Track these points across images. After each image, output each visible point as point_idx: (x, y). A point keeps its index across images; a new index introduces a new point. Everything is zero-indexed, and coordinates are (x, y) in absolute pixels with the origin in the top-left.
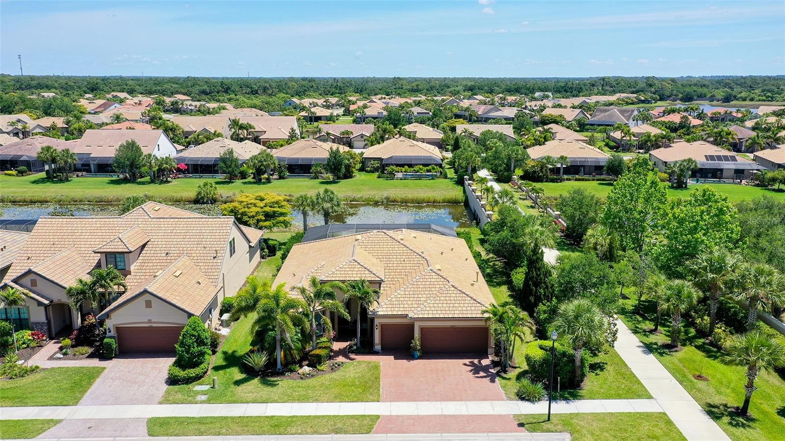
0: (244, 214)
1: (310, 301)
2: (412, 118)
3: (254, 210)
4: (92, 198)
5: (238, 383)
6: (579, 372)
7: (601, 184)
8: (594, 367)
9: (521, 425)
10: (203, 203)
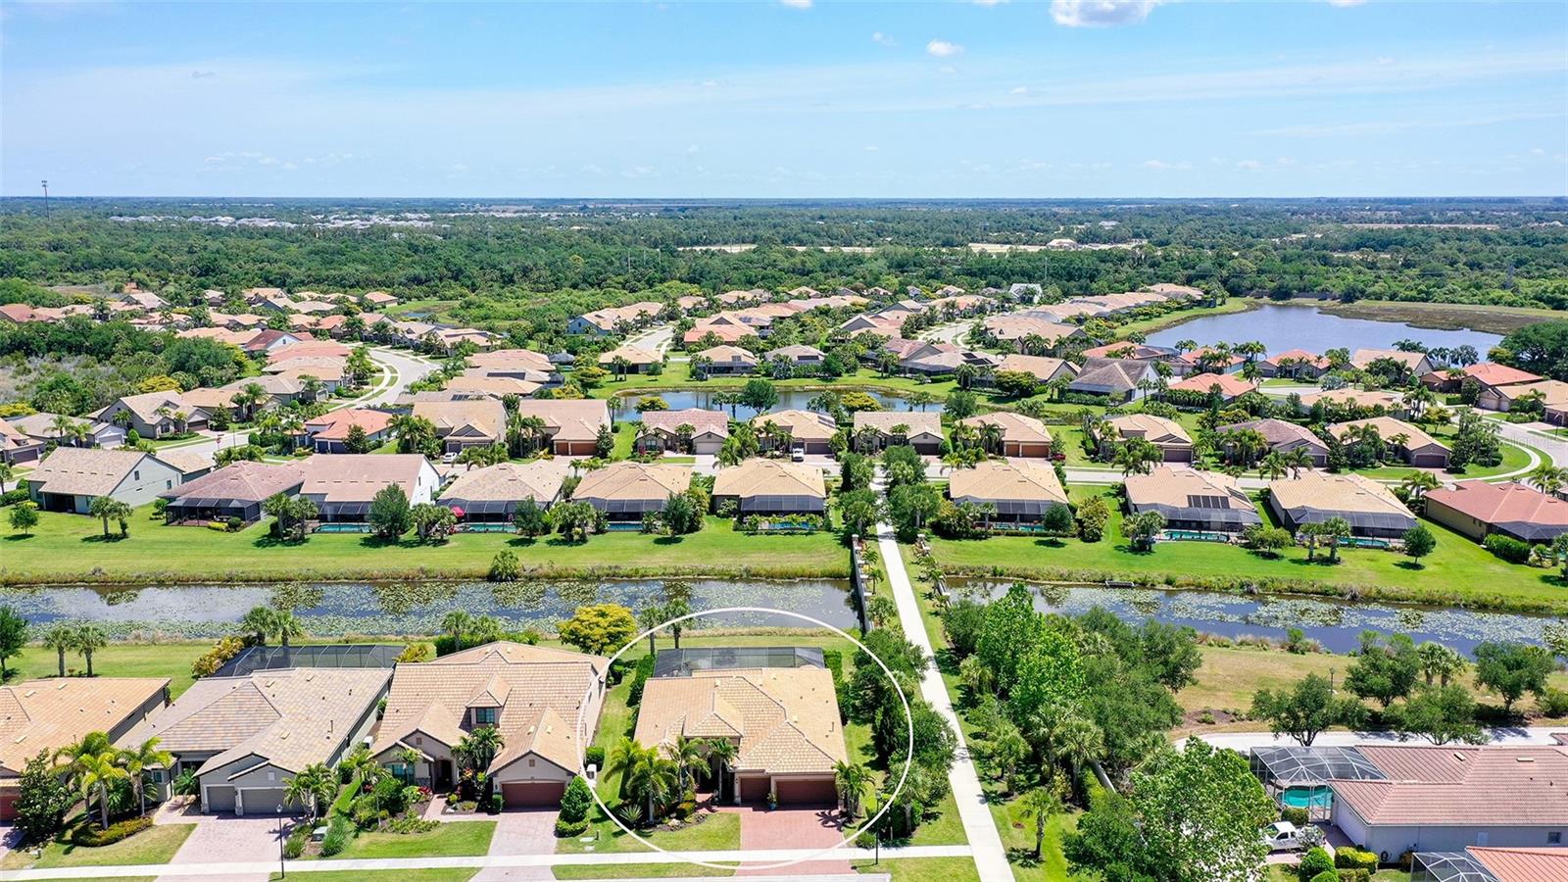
0: (586, 637)
1: (676, 758)
2: (789, 369)
3: (598, 631)
4: (349, 574)
5: (616, 834)
6: (909, 823)
7: (1039, 543)
8: (927, 817)
9: (854, 868)
10: (501, 581)
